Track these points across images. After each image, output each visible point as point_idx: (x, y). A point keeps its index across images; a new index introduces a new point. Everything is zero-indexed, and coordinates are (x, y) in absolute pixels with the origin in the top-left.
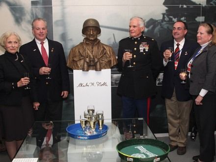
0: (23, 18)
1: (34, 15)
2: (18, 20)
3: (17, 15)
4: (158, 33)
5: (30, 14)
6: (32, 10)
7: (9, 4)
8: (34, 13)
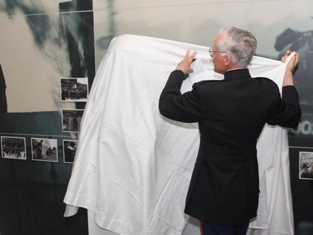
0: (47, 33)
1: (64, 28)
2: (39, 39)
3: (38, 29)
4: (305, 62)
5: (58, 27)
6: (60, 19)
7: (26, 10)
8: (64, 24)
